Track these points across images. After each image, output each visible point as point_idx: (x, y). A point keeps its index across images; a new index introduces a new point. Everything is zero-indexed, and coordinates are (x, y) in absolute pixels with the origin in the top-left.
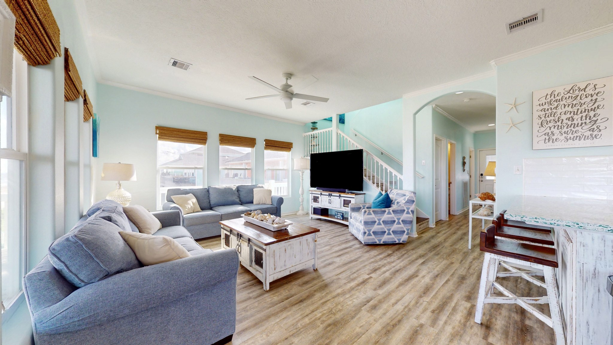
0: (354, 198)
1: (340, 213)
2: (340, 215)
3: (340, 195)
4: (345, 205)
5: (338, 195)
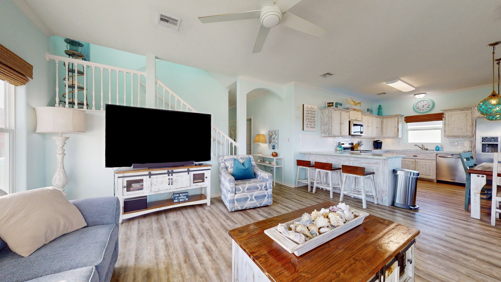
0: (210, 169)
1: (183, 193)
2: (184, 196)
3: (188, 170)
4: (195, 181)
5: (186, 170)
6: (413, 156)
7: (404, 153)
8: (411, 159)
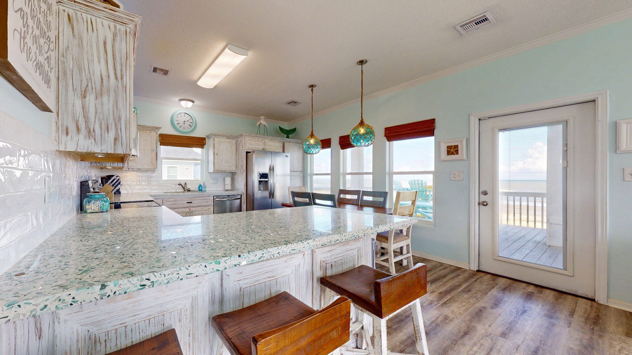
6: (187, 203)
7: (174, 199)
8: (184, 208)
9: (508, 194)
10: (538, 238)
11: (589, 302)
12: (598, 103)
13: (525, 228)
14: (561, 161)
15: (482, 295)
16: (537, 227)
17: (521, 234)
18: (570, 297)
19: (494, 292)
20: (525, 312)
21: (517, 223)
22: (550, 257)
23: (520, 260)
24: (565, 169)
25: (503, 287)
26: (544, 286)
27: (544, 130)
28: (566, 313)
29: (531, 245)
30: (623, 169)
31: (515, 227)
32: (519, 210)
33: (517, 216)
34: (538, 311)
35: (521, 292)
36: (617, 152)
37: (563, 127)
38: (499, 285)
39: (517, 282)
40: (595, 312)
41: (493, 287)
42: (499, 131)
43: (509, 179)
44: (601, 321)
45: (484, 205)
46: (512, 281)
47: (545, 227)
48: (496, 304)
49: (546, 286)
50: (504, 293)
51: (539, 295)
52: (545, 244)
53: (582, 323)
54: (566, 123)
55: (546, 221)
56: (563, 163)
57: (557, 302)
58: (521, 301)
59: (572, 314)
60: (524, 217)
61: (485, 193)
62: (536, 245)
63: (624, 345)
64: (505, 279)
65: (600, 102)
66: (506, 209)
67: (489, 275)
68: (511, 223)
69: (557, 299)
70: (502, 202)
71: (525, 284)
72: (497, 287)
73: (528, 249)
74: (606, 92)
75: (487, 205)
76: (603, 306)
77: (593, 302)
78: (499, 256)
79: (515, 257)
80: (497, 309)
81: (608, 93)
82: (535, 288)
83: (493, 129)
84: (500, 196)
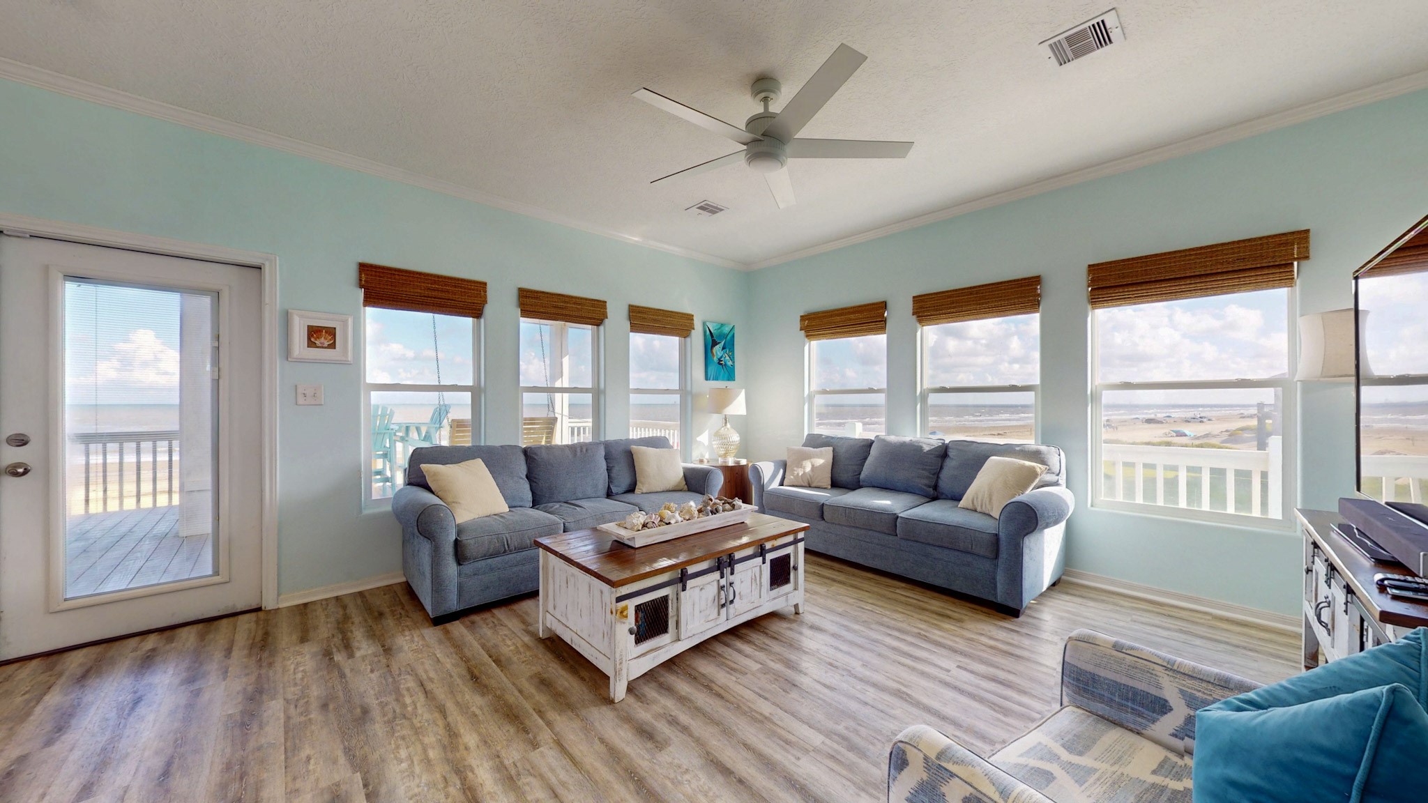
9: (87, 439)
10: (162, 528)
11: (252, 616)
12: (264, 271)
13: (131, 512)
14: (208, 367)
15: (11, 729)
16: (159, 504)
17: (123, 529)
18: (224, 621)
19: (54, 699)
20: (137, 702)
21: (113, 506)
22: (188, 559)
23: (123, 587)
24: (216, 383)
25: (79, 672)
26: (177, 623)
27: (173, 299)
28: (218, 655)
29: (147, 546)
30: (296, 386)
31: (106, 514)
32: (118, 474)
33: (113, 489)
34: (167, 682)
35: (127, 663)
36: (289, 359)
37: (212, 301)
38: (67, 673)
39: (117, 643)
40: (263, 627)
41: (50, 688)
42: (65, 280)
43: (93, 402)
44: (270, 638)
45: (17, 474)
46: (104, 646)
47: (176, 500)
48: (62, 723)
49: (181, 622)
50: (83, 686)
51: (168, 647)
52: (177, 536)
53: (244, 660)
54: (217, 295)
55: (178, 490)
56: (213, 371)
57: (203, 644)
58: (128, 682)
59: (229, 651)
60: (130, 488)
61: (20, 441)
62: (157, 544)
63: (299, 659)
64: (85, 651)
65: (267, 270)
66: (84, 475)
67: (35, 663)
68: (96, 507)
69: (202, 637)
70: (72, 459)
71: (137, 639)
72: (63, 679)
73: (141, 557)
74: (275, 258)
75: (26, 472)
76: (272, 612)
77: (260, 613)
78: (66, 600)
79: (109, 587)
80: (63, 738)
81: (278, 261)
82: (159, 637)
83: (46, 269)
84: (68, 445)
